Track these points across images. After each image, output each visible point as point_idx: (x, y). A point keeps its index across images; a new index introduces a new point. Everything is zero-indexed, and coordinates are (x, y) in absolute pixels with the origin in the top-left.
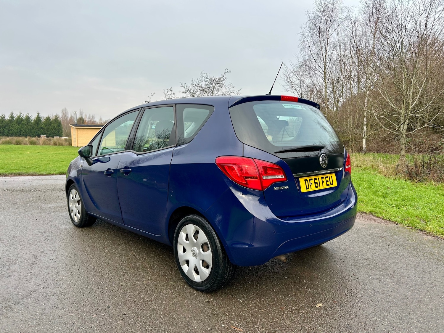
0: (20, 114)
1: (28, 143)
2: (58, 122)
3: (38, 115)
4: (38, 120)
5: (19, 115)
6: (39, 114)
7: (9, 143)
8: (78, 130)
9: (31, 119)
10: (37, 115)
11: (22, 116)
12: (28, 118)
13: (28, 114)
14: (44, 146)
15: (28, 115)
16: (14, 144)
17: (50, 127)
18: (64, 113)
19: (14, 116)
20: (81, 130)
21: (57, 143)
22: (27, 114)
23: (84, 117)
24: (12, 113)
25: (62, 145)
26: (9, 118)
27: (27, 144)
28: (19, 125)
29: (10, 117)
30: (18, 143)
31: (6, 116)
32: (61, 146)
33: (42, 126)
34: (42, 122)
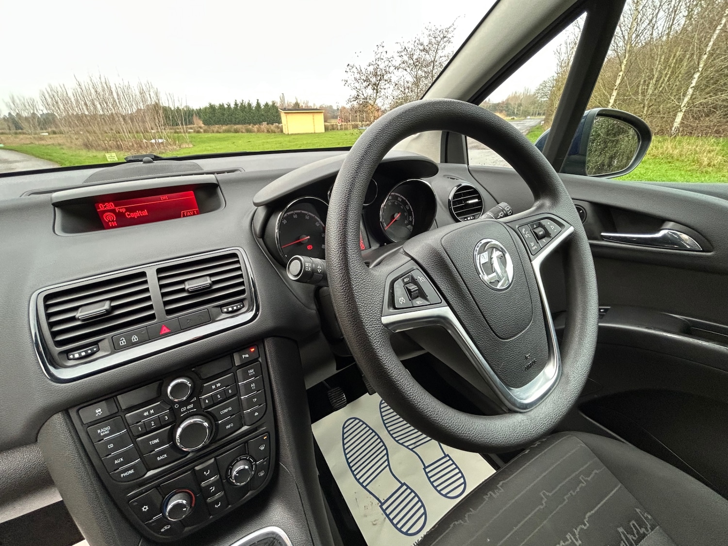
0: (243, 101)
1: (244, 131)
3: (258, 102)
4: (258, 107)
5: (241, 102)
6: (258, 100)
7: (228, 131)
8: (287, 114)
9: (252, 106)
11: (244, 103)
12: (249, 105)
14: (258, 134)
16: (233, 132)
17: (269, 114)
18: (283, 99)
19: (238, 103)
20: (290, 115)
21: (270, 130)
23: (299, 102)
24: (236, 100)
25: (275, 132)
26: (234, 106)
27: (244, 133)
28: (243, 113)
30: (236, 131)
31: (231, 104)
32: (273, 134)
33: (263, 113)
34: (262, 109)
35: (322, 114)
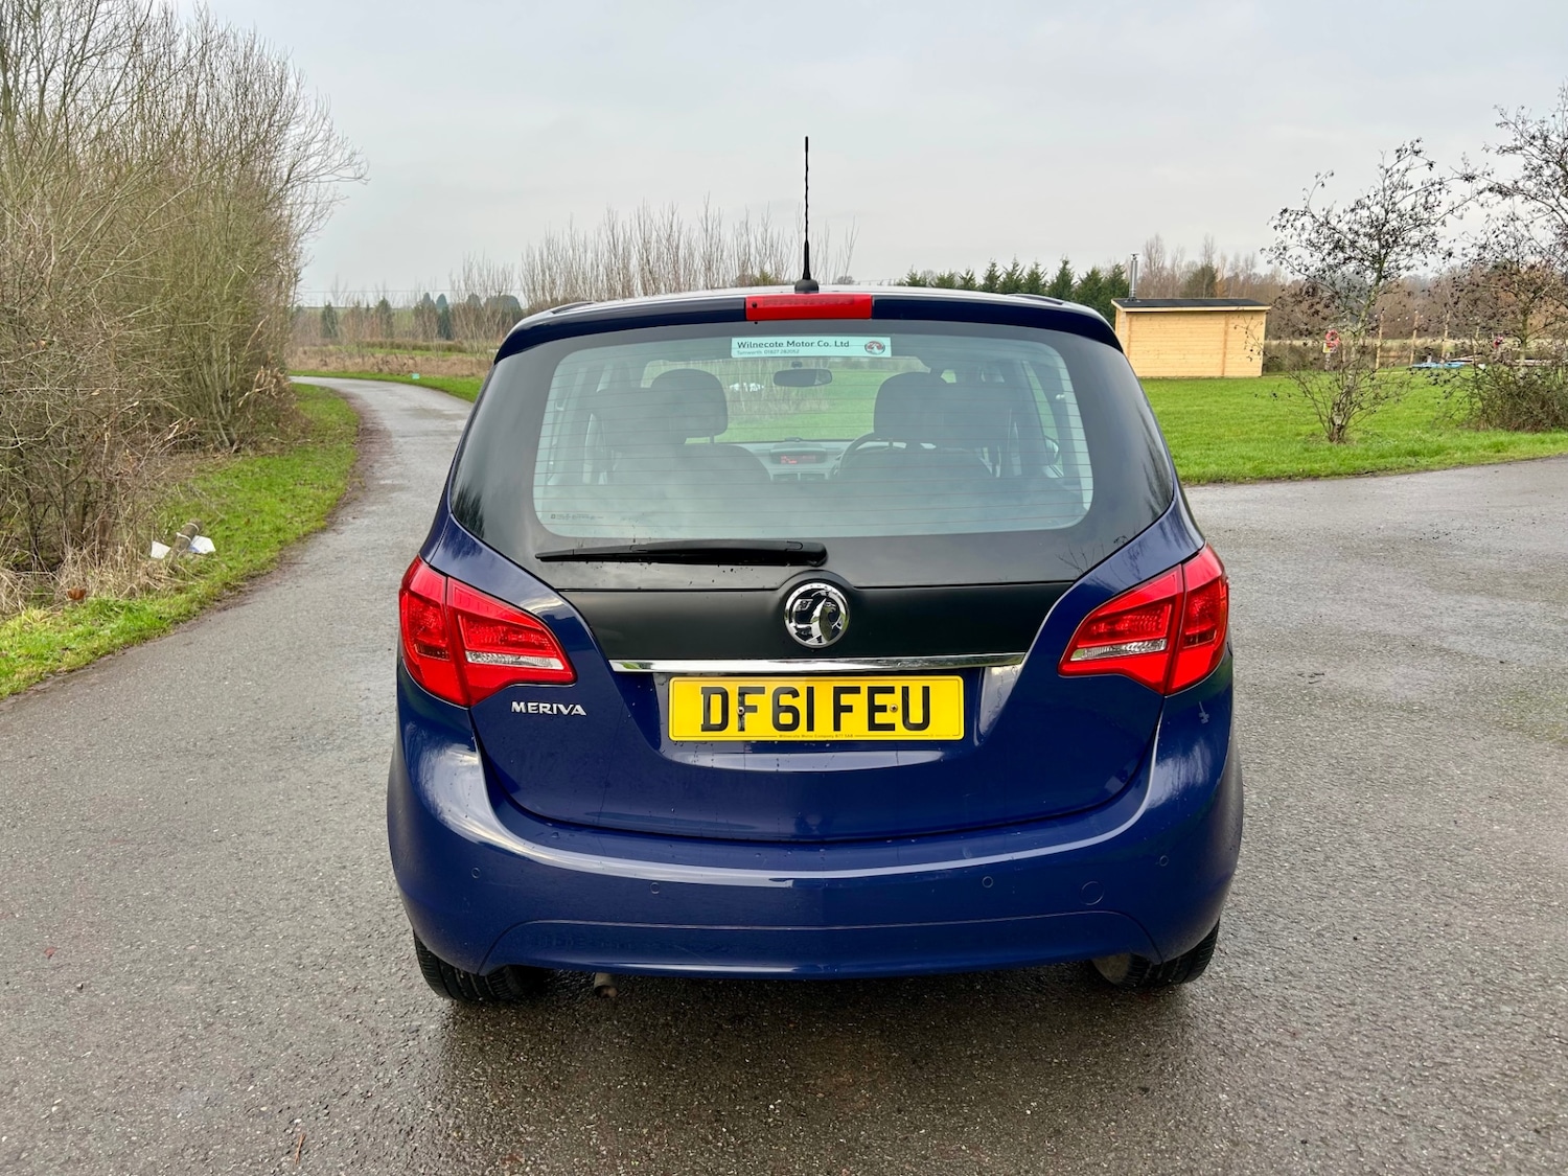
0: (1015, 265)
2: (1119, 289)
3: (1064, 268)
4: (1061, 283)
5: (1010, 269)
6: (1066, 263)
8: (1135, 318)
9: (1043, 281)
10: (1061, 265)
11: (1018, 273)
13: (1037, 265)
15: (1037, 268)
19: (998, 274)
22: (1034, 267)
24: (994, 265)
26: (982, 282)
29: (986, 279)
31: (975, 275)
34: (1073, 290)
35: (1263, 318)
